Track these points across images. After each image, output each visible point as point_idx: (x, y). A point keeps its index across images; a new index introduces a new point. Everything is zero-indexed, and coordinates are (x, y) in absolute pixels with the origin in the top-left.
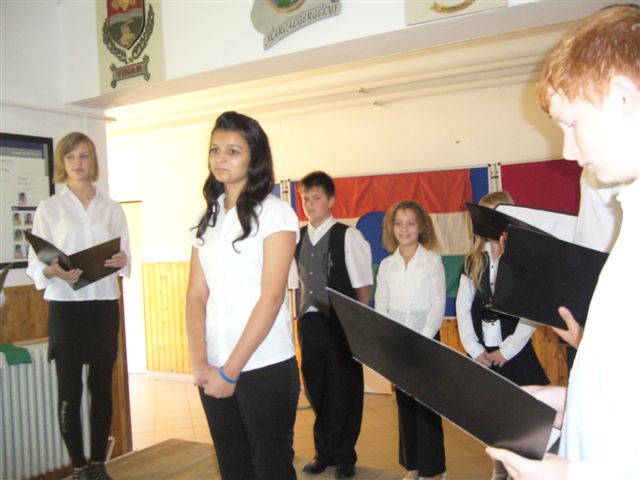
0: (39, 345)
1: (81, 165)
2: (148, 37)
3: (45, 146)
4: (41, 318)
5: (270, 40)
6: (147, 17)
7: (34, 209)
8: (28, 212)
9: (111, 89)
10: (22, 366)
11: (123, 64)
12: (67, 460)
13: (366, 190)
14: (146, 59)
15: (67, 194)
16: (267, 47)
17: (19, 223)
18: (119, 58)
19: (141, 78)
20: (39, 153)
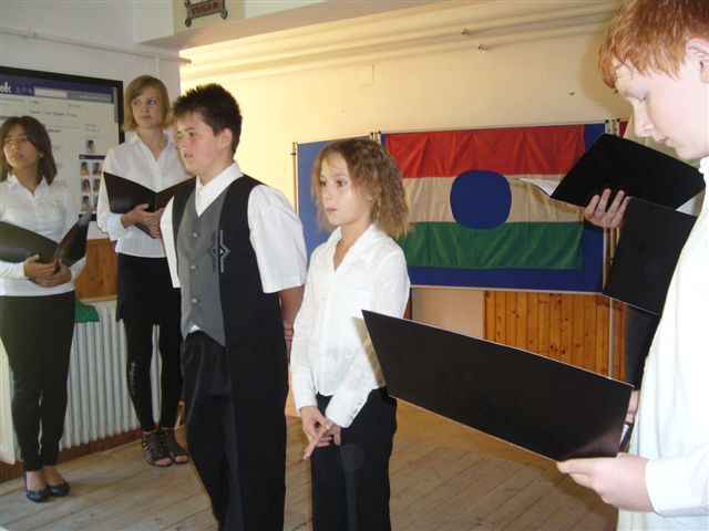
0: (108, 303)
1: (148, 112)
3: (115, 89)
4: (109, 274)
7: (103, 158)
8: (96, 161)
9: (184, 28)
10: (89, 324)
12: (135, 423)
13: (465, 146)
17: (87, 173)
19: (218, 16)
20: (108, 97)
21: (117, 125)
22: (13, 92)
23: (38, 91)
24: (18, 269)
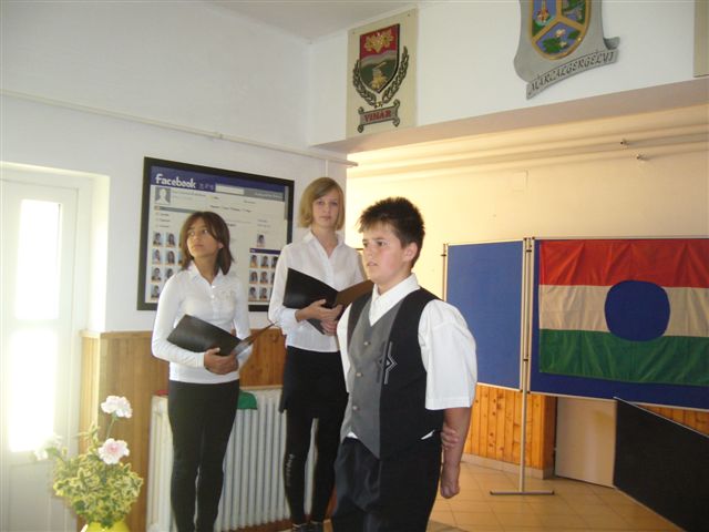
1: (329, 212)
2: (401, 82)
3: (287, 188)
5: (534, 90)
6: (401, 60)
8: (264, 255)
9: (358, 134)
10: (247, 411)
11: (372, 108)
13: (622, 255)
14: (397, 103)
15: (312, 241)
16: (530, 95)
17: (256, 266)
18: (368, 101)
19: (390, 124)
20: (280, 195)
21: (286, 222)
22: (197, 188)
23: (219, 188)
24: (198, 359)
